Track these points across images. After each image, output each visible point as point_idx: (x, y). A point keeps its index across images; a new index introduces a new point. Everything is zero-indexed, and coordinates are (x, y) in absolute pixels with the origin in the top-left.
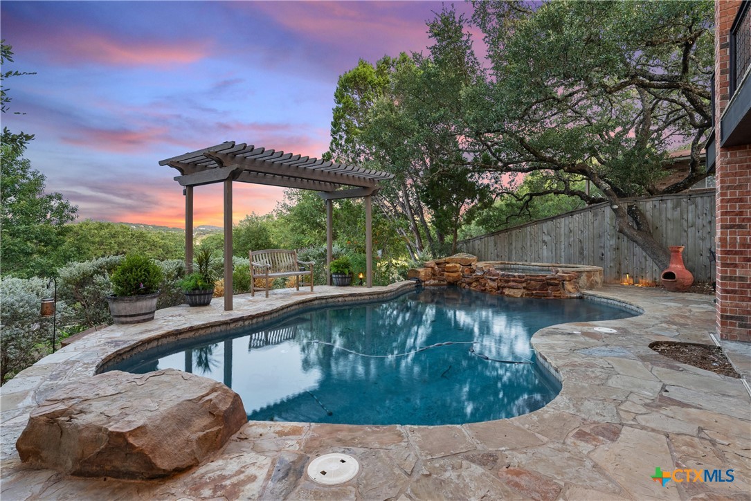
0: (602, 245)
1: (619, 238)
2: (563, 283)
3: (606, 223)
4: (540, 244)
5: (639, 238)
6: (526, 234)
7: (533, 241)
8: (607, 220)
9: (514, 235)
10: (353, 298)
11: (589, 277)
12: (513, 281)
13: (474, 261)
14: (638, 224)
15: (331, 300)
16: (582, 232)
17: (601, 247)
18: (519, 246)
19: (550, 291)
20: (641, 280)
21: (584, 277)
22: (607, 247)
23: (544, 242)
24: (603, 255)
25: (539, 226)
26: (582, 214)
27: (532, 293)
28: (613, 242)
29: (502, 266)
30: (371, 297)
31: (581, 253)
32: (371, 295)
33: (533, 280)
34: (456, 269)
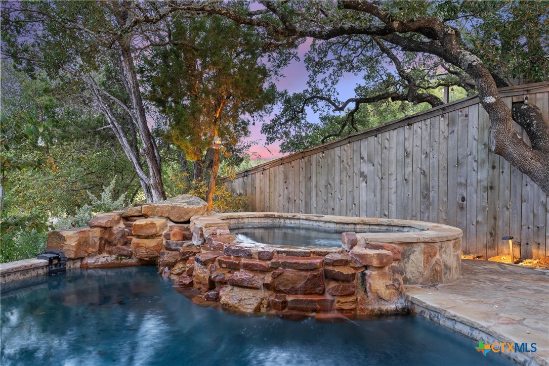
0: (463, 180)
1: (494, 167)
2: (364, 275)
3: (470, 138)
4: (356, 178)
5: (536, 165)
6: (333, 161)
7: (345, 173)
8: (473, 131)
9: (314, 164)
11: (429, 255)
12: (247, 267)
13: (196, 212)
14: (533, 136)
16: (427, 155)
17: (461, 184)
18: (323, 182)
19: (328, 297)
20: (535, 251)
21: (417, 257)
22: (472, 185)
23: (362, 174)
24: (463, 199)
25: (355, 145)
26: (428, 121)
27: (285, 303)
28: (483, 175)
29: (269, 222)
31: (426, 196)
33: (291, 266)
34: (153, 231)
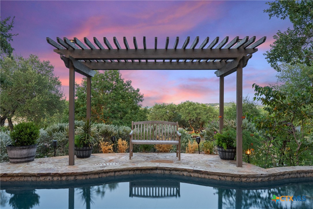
10: (200, 176)
15: (175, 172)
30: (223, 178)
32: (222, 176)
